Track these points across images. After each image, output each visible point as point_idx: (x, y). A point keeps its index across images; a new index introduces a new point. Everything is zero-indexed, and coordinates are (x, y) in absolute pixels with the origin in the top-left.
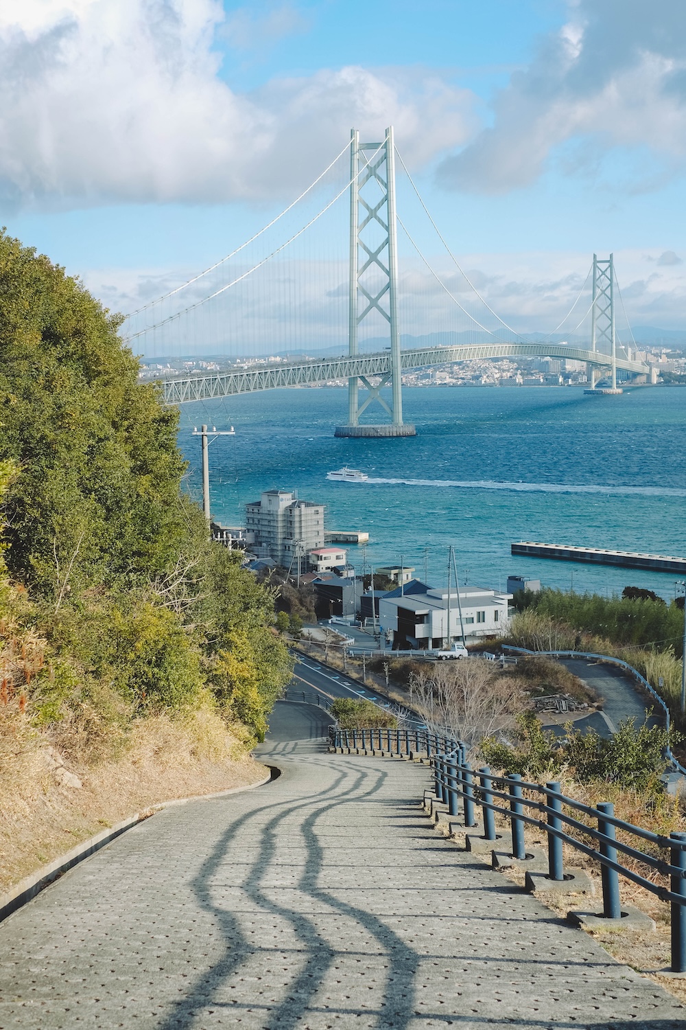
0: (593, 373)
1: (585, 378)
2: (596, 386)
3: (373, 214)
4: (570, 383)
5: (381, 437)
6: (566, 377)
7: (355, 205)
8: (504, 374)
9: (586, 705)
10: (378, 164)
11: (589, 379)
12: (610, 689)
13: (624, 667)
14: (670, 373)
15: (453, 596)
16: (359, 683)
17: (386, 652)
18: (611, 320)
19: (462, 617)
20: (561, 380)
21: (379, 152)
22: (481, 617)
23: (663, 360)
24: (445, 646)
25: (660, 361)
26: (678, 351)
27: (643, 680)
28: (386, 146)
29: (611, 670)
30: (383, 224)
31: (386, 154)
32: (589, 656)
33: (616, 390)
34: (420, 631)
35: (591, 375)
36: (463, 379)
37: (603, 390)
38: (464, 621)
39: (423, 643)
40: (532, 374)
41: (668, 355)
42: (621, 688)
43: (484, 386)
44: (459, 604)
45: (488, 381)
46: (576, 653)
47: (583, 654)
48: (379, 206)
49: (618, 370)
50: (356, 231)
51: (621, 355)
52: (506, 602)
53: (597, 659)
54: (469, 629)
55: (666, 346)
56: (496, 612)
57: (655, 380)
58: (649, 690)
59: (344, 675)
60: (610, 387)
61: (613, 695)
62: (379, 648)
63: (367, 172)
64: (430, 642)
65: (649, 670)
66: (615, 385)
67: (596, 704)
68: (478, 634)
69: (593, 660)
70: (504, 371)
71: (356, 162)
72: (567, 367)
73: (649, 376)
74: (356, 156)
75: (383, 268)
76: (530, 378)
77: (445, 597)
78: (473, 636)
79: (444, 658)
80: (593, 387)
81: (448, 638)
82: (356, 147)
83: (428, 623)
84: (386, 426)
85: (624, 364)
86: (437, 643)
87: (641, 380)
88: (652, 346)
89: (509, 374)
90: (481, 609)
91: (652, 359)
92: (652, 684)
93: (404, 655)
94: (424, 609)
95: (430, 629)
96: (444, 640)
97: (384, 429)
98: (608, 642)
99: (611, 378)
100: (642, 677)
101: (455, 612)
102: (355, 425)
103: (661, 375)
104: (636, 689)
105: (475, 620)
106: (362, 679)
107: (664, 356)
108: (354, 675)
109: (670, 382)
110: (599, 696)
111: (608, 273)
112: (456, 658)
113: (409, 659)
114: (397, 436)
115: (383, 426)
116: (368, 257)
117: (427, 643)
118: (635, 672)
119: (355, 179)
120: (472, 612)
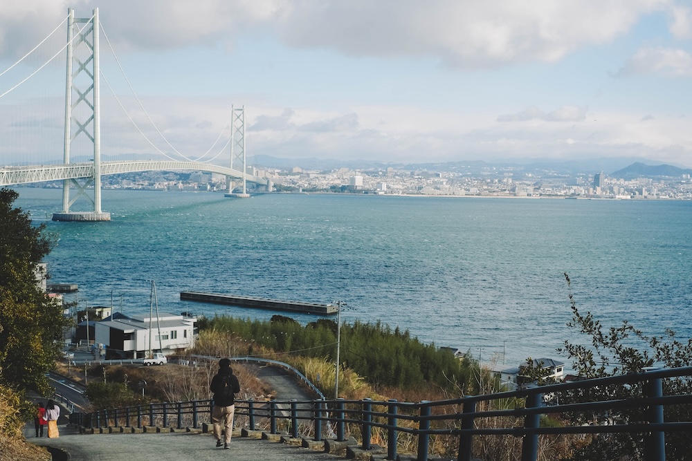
0: (231, 183)
1: (225, 187)
2: (233, 192)
3: (83, 67)
4: (215, 189)
5: (86, 221)
6: (212, 186)
7: (70, 61)
8: (171, 182)
9: (263, 396)
10: (88, 33)
11: (228, 187)
12: (278, 384)
13: (287, 368)
14: (281, 185)
15: (154, 319)
16: (82, 385)
17: (102, 361)
18: (243, 148)
19: (161, 334)
20: (209, 187)
21: (87, 25)
22: (174, 335)
23: (276, 177)
24: (147, 356)
25: (274, 177)
26: (285, 171)
27: (302, 377)
28: (93, 21)
29: (277, 371)
30: (90, 74)
31: (93, 26)
32: (259, 360)
33: (245, 195)
34: (127, 345)
35: (229, 184)
36: (142, 185)
37: (237, 194)
38: (161, 338)
39: (129, 354)
40: (189, 183)
41: (279, 174)
42: (287, 383)
43: (157, 190)
44: (158, 325)
45: (159, 186)
46: (250, 359)
47: (256, 359)
48: (87, 62)
49: (247, 181)
50: (70, 78)
51: (249, 172)
52: (192, 324)
53: (265, 362)
54: (165, 344)
55: (277, 168)
56: (185, 331)
57: (271, 189)
58: (308, 384)
59: (69, 379)
60: (242, 193)
61: (282, 389)
62: (95, 359)
63: (79, 38)
64: (135, 354)
65: (307, 369)
66: (245, 192)
67: (270, 396)
68: (171, 348)
69: (263, 364)
70: (170, 180)
71: (71, 31)
72: (213, 179)
73: (267, 186)
74: (72, 27)
75: (89, 105)
76: (188, 185)
77: (146, 320)
78: (167, 349)
79: (149, 364)
80: (230, 192)
81: (149, 350)
82: (72, 21)
83: (133, 339)
84: (90, 213)
85: (251, 178)
86: (141, 354)
87: (262, 189)
88: (268, 167)
89: (174, 183)
90: (173, 329)
91: (269, 176)
92: (310, 379)
93: (116, 364)
94: (131, 329)
95: (135, 345)
96: (146, 352)
97: (87, 215)
98: (272, 351)
99: (242, 187)
100: (301, 375)
101: (155, 331)
102: (67, 213)
103: (274, 186)
104: (298, 384)
105: (170, 337)
106: (84, 381)
107: (276, 174)
108: (78, 379)
109: (280, 190)
110: (272, 389)
111: (241, 118)
112: (157, 365)
113: (119, 366)
114: (97, 221)
115: (87, 213)
116: (79, 97)
117: (133, 354)
118: (296, 371)
119: (71, 42)
120: (166, 331)
